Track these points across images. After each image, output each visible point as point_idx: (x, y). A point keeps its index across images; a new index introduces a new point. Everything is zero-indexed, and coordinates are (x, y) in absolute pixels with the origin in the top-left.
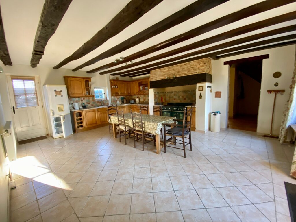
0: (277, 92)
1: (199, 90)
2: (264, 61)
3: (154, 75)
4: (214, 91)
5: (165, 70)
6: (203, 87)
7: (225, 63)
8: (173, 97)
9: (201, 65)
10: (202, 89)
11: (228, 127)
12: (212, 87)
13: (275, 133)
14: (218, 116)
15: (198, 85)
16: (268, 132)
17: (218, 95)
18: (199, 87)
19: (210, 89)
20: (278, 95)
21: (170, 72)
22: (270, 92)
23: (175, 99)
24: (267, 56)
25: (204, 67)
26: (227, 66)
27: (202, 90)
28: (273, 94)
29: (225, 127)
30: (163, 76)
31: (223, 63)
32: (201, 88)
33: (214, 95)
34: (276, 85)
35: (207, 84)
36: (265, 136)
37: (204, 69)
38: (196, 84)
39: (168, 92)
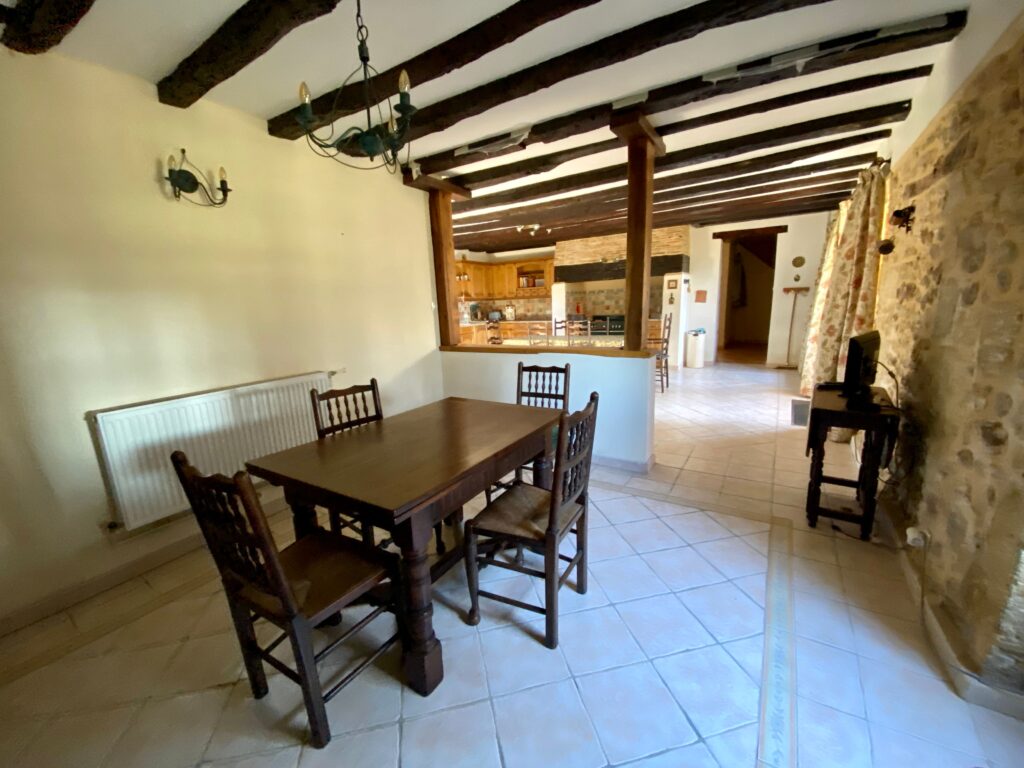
0: (798, 290)
1: (669, 288)
2: (781, 237)
3: (565, 253)
4: (694, 290)
5: (594, 244)
6: (676, 281)
7: (716, 236)
8: (603, 303)
9: (673, 239)
10: (674, 285)
11: (717, 361)
12: (691, 282)
13: (793, 362)
14: (701, 337)
15: (668, 277)
16: (784, 362)
17: (701, 296)
18: (670, 281)
19: (686, 286)
20: (800, 296)
21: (607, 248)
22: (787, 290)
23: (608, 308)
24: (784, 229)
25: (677, 244)
26: (719, 241)
27: (675, 288)
28: (791, 295)
29: (712, 358)
30: (588, 255)
31: (711, 236)
32: (672, 285)
33: (694, 297)
34: (797, 279)
35: (681, 277)
36: (780, 368)
37: (679, 247)
38: (663, 274)
39: (591, 292)
